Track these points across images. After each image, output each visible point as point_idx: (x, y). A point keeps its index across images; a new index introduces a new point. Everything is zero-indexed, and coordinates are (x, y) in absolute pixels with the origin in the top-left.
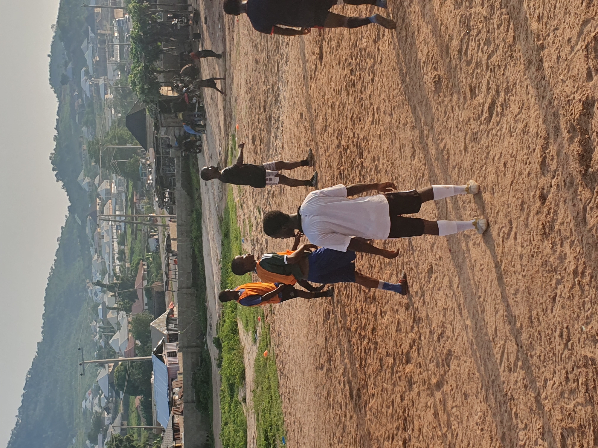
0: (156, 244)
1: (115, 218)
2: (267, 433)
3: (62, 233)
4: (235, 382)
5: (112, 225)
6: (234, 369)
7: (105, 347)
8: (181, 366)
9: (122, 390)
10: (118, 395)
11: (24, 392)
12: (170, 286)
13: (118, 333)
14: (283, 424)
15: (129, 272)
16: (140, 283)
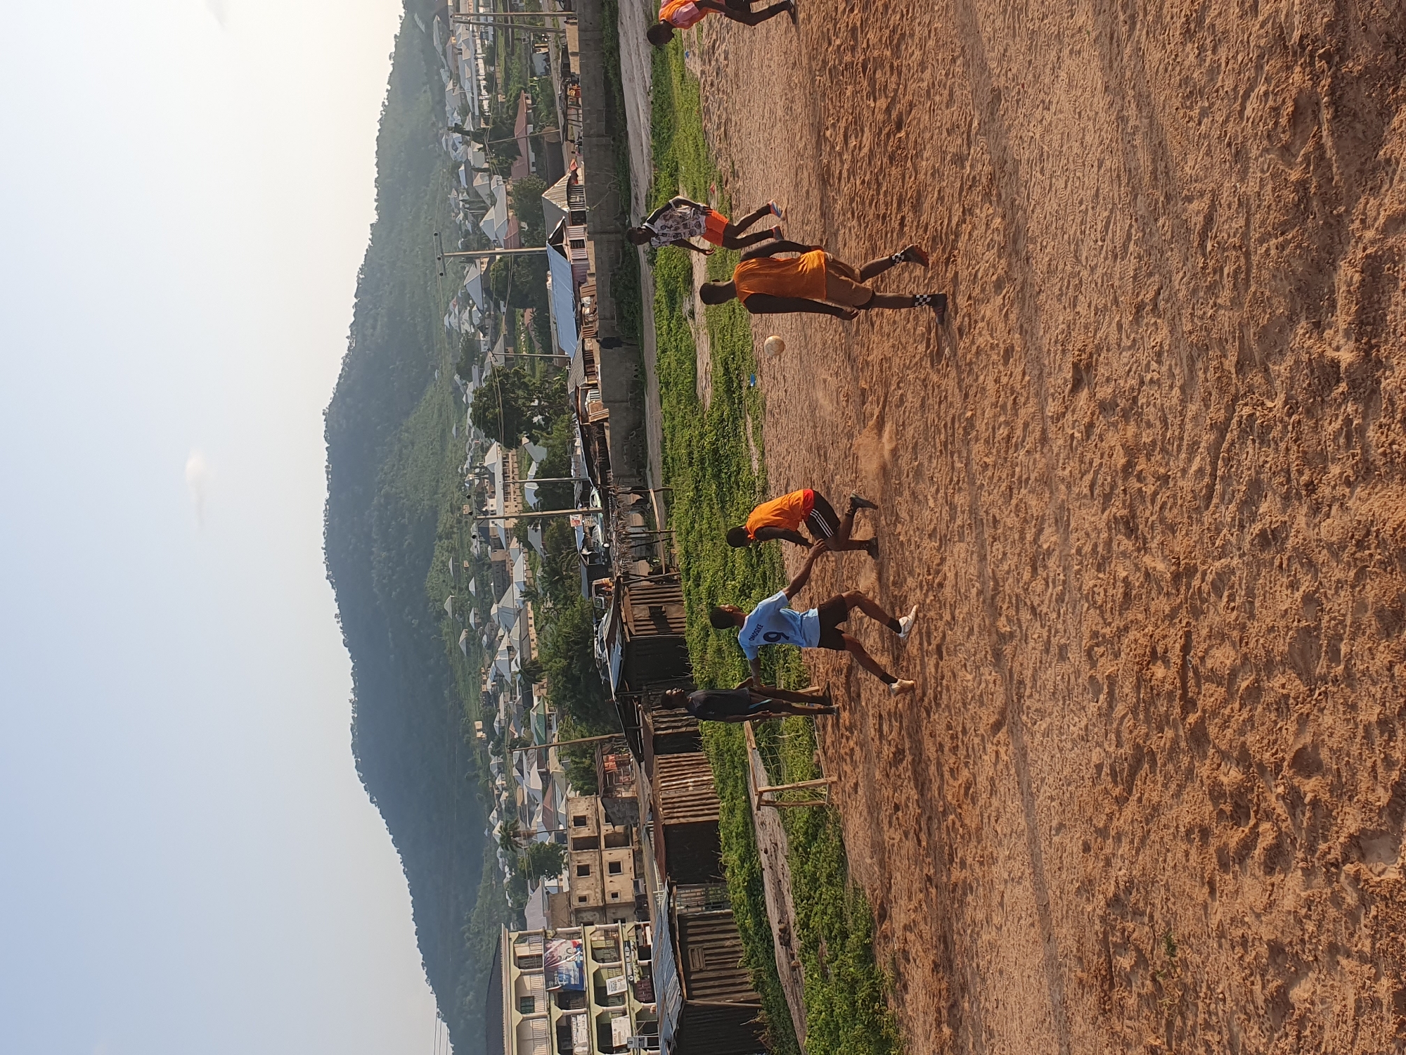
0: (545, 64)
1: (478, 20)
2: (727, 364)
3: (396, 46)
4: (677, 288)
5: (473, 31)
6: (675, 267)
7: (474, 232)
8: (592, 263)
9: (504, 299)
10: (497, 307)
11: (356, 301)
12: (569, 133)
13: (492, 210)
14: (752, 351)
15: (505, 110)
16: (522, 129)
